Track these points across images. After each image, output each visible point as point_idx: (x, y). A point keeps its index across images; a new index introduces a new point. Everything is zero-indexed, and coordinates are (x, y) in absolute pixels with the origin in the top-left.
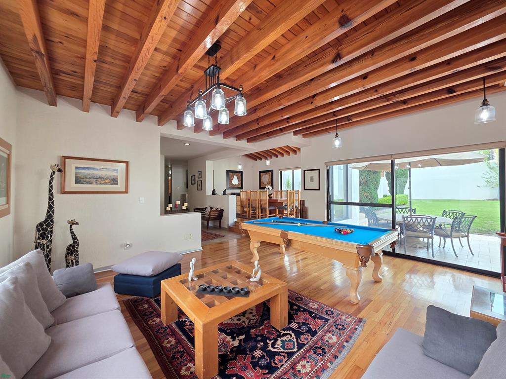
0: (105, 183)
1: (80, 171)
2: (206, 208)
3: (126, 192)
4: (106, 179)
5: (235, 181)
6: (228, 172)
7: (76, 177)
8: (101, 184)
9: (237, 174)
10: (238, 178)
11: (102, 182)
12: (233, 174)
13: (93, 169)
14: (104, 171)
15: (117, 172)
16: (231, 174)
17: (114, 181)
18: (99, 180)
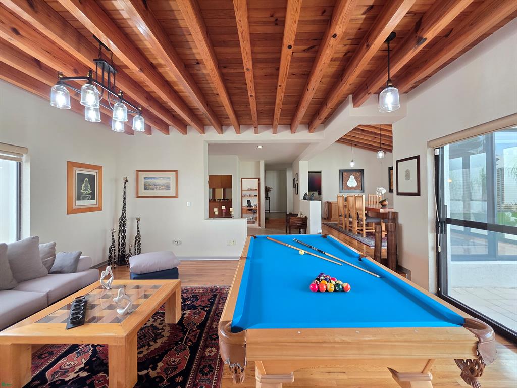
0: (162, 190)
1: (147, 180)
2: (297, 215)
3: (176, 197)
4: (162, 186)
5: (352, 182)
6: (342, 172)
7: (145, 185)
8: (159, 190)
9: (354, 173)
10: (356, 178)
11: (160, 189)
12: (349, 173)
13: (154, 178)
14: (160, 180)
15: (170, 180)
16: (346, 174)
17: (168, 188)
18: (158, 187)
